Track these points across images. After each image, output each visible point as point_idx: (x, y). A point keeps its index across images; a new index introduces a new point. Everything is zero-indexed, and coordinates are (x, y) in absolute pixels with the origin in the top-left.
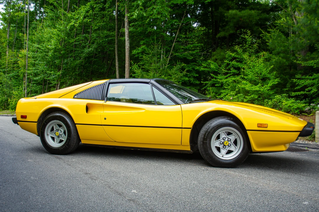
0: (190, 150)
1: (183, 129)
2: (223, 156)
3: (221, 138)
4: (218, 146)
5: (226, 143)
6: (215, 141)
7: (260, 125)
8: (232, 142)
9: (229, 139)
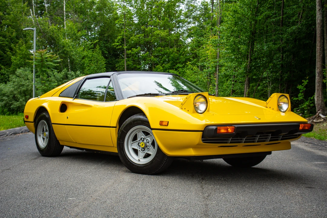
0: (117, 152)
1: (111, 128)
2: (139, 161)
3: (139, 139)
4: (136, 148)
5: (142, 144)
6: (132, 142)
7: (161, 123)
8: (150, 143)
9: (147, 140)
